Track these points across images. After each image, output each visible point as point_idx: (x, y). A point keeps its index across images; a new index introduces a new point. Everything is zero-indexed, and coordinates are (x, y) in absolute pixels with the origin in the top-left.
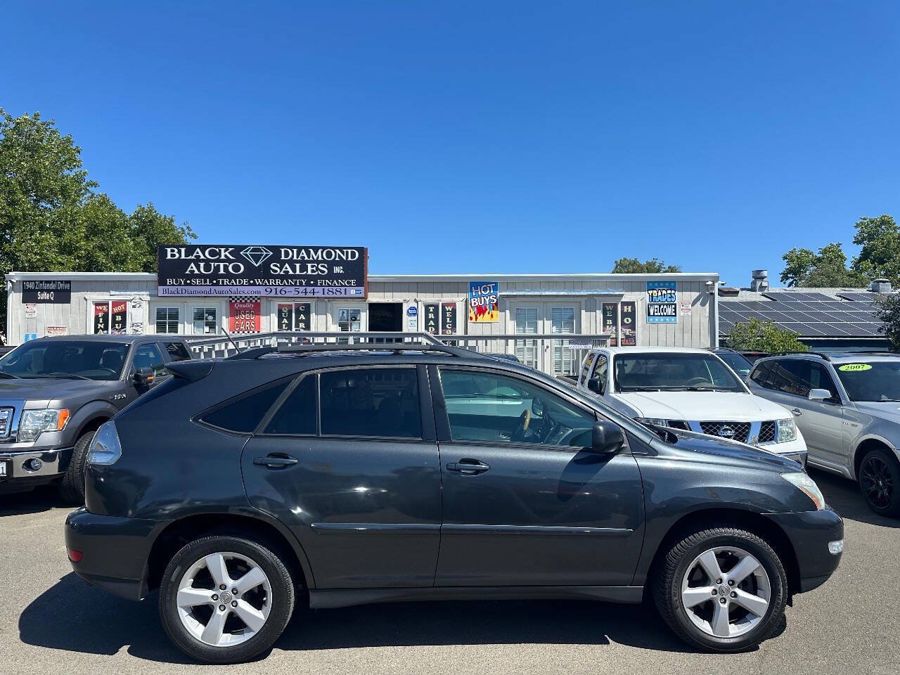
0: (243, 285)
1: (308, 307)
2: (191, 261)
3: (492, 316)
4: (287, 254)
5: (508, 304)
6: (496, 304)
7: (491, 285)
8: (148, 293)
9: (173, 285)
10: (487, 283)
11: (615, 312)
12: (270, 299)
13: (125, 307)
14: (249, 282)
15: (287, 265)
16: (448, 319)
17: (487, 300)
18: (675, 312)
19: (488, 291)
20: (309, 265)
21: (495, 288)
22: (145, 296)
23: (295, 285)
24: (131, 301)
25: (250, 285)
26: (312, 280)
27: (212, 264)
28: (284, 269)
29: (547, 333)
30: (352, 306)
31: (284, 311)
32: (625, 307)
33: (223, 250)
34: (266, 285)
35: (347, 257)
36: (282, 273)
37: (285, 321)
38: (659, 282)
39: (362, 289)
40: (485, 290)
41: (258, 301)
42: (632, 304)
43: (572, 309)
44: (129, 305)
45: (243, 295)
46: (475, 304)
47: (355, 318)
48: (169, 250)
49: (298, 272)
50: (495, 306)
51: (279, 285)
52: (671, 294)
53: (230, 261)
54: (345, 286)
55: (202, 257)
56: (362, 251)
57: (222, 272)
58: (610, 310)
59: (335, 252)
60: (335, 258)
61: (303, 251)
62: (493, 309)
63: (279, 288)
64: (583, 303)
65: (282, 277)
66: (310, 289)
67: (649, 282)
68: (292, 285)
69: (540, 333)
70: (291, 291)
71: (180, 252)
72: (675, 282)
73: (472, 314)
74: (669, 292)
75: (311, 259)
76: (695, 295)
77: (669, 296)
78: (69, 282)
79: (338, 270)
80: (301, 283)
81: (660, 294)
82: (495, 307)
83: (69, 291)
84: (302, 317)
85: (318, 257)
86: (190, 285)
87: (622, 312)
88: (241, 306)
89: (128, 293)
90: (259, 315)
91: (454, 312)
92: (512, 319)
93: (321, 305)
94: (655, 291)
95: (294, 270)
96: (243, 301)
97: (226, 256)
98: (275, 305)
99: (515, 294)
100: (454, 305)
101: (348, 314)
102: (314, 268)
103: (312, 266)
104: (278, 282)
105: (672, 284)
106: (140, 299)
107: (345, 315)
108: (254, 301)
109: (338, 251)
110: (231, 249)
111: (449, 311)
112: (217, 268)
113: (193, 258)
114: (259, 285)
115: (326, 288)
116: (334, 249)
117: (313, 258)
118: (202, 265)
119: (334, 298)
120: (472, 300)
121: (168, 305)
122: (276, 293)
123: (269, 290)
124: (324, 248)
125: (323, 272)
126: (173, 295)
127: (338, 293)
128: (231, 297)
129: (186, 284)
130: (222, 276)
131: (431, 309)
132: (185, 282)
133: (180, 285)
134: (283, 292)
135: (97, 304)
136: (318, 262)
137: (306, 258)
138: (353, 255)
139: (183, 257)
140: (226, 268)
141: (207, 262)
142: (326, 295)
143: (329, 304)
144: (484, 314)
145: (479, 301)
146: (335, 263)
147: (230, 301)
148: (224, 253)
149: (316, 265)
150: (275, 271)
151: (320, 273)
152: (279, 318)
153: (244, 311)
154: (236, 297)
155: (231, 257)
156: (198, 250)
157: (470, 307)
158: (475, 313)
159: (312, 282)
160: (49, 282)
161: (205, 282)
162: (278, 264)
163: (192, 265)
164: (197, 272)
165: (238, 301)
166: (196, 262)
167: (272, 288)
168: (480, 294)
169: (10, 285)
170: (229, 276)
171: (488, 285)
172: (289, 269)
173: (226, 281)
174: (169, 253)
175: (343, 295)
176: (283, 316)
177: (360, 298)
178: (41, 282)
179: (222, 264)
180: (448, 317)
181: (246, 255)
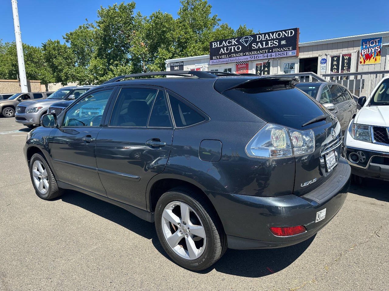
0: (241, 56)
1: (269, 63)
2: (221, 47)
3: (376, 60)
4: (259, 37)
7: (377, 40)
8: (207, 64)
9: (215, 59)
10: (374, 39)
12: (252, 61)
13: (200, 70)
15: (259, 44)
16: (345, 64)
17: (373, 50)
19: (374, 44)
20: (269, 42)
21: (380, 42)
23: (263, 53)
24: (202, 67)
25: (244, 55)
27: (229, 47)
28: (258, 46)
30: (290, 61)
31: (258, 67)
33: (233, 40)
34: (250, 55)
35: (288, 35)
36: (257, 48)
37: (259, 72)
39: (295, 51)
40: (372, 43)
41: (248, 63)
45: (242, 61)
46: (364, 53)
47: (292, 68)
48: (213, 43)
49: (264, 46)
50: (379, 53)
51: (256, 54)
53: (235, 45)
54: (287, 50)
55: (225, 45)
56: (296, 30)
57: (233, 51)
59: (282, 33)
60: (282, 36)
61: (267, 35)
62: (377, 55)
63: (256, 56)
65: (257, 50)
66: (269, 54)
68: (261, 53)
70: (261, 56)
71: (217, 44)
73: (362, 60)
75: (270, 38)
78: (183, 62)
79: (283, 42)
80: (265, 52)
83: (183, 66)
84: (266, 69)
86: (221, 58)
88: (240, 66)
89: (201, 64)
90: (248, 70)
91: (349, 59)
93: (275, 62)
95: (262, 46)
96: (242, 64)
97: (234, 43)
98: (254, 64)
100: (350, 55)
101: (288, 65)
102: (272, 43)
103: (271, 42)
104: (255, 52)
106: (205, 66)
107: (287, 66)
108: (246, 63)
109: (283, 32)
110: (236, 39)
111: (346, 59)
112: (231, 49)
113: (222, 46)
114: (247, 55)
115: (277, 53)
116: (281, 31)
117: (271, 38)
118: (225, 48)
119: (282, 58)
120: (363, 51)
121: (214, 68)
122: (254, 58)
123: (251, 57)
124: (277, 32)
125: (276, 44)
126: (215, 64)
127: (283, 55)
128: (237, 62)
129: (220, 58)
130: (233, 53)
131: (335, 59)
132: (219, 57)
133: (218, 59)
134: (257, 57)
135: (192, 70)
136: (274, 40)
137: (268, 39)
138: (291, 33)
139: (218, 46)
140: (234, 48)
141: (227, 46)
142: (277, 57)
143: (279, 61)
144: (370, 59)
145: (367, 51)
146: (282, 39)
147: (237, 64)
148: (234, 42)
149: (273, 41)
150: (254, 47)
151: (274, 45)
152: (256, 70)
153: (242, 68)
154: (239, 62)
155: (236, 43)
156: (224, 42)
157: (361, 55)
158: (364, 59)
159: (271, 51)
160: (177, 63)
161: (227, 56)
162: (255, 44)
163: (222, 49)
164: (223, 52)
165: (240, 64)
166: (223, 47)
167: (253, 56)
168: (368, 46)
169: (166, 65)
170: (235, 52)
171: (375, 40)
172: (260, 45)
173: (234, 55)
174: (213, 45)
175: (285, 56)
176: (258, 69)
177: (294, 56)
178: (175, 63)
179: (233, 47)
180: (345, 63)
181: (242, 41)
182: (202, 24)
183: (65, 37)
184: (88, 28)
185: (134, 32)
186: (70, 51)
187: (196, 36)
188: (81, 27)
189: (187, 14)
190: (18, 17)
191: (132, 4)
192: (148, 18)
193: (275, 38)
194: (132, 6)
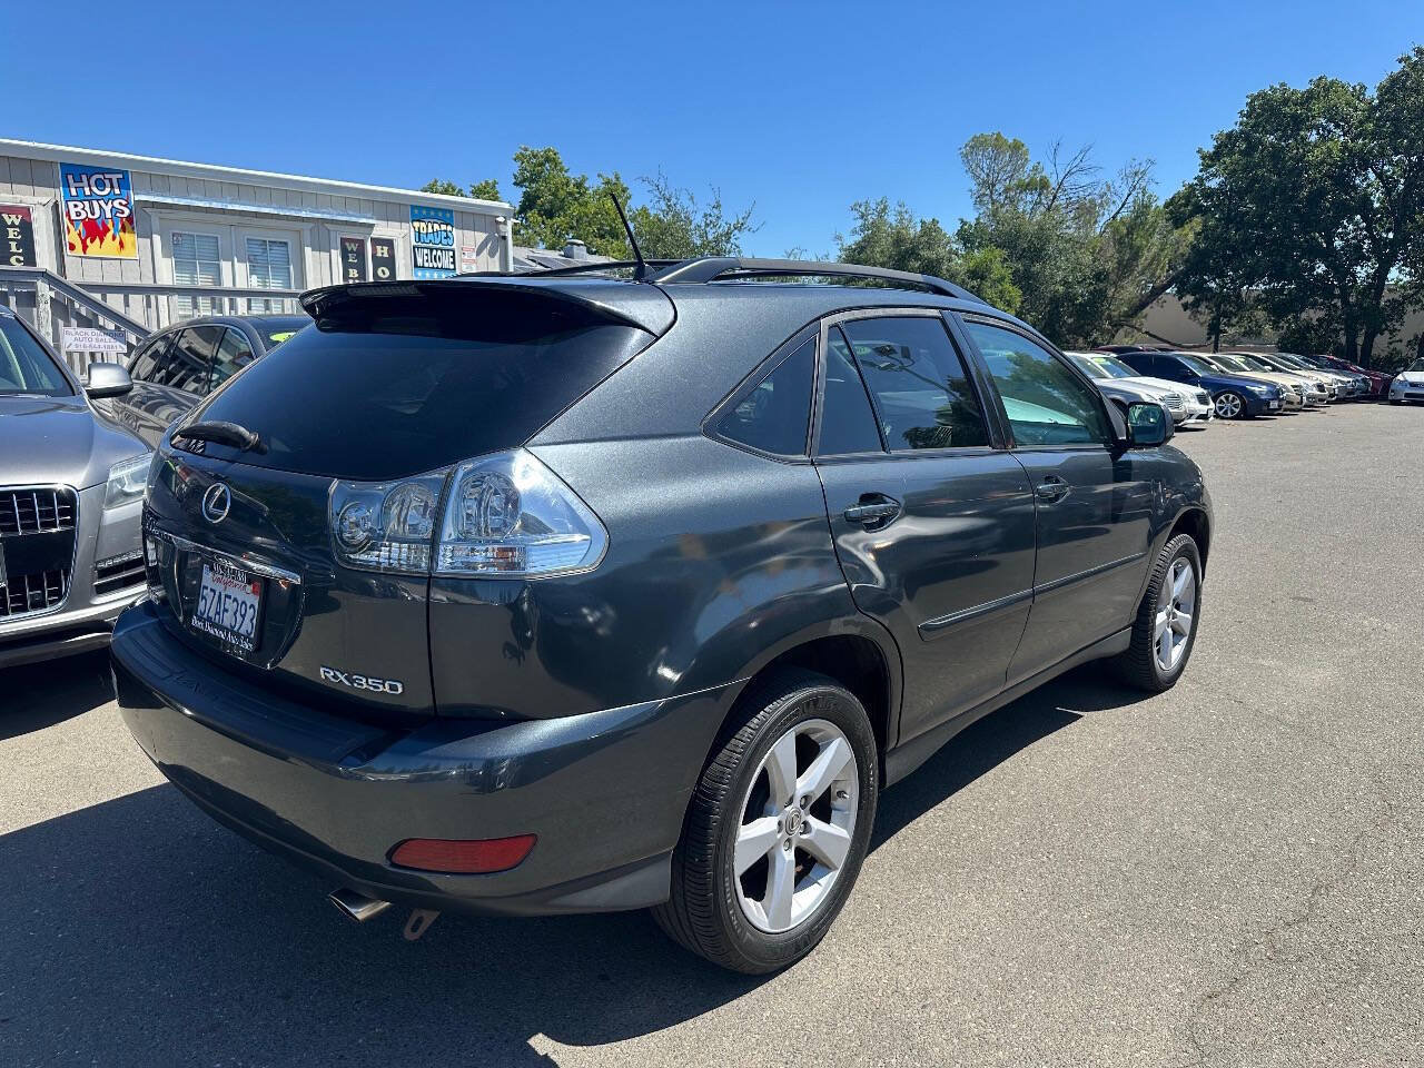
3: (122, 245)
5: (156, 224)
6: (130, 219)
7: (115, 177)
10: (103, 171)
11: (361, 254)
16: (13, 244)
17: (108, 209)
18: (454, 263)
19: (108, 190)
21: (124, 184)
29: (241, 285)
32: (379, 248)
38: (428, 209)
40: (100, 184)
42: (389, 243)
43: (286, 243)
46: (78, 214)
50: (129, 223)
52: (446, 231)
58: (352, 251)
62: (124, 229)
64: (307, 234)
67: (413, 207)
69: (227, 284)
72: (450, 212)
73: (73, 236)
74: (444, 227)
76: (481, 236)
77: (444, 234)
81: (430, 230)
82: (127, 224)
87: (374, 256)
91: (26, 228)
92: (165, 255)
94: (423, 224)
99: (169, 201)
100: (26, 212)
105: (448, 215)
111: (13, 225)
120: (71, 204)
144: (102, 241)
145: (87, 209)
157: (66, 220)
158: (79, 235)
168: (88, 193)
171: (107, 176)
180: (12, 240)
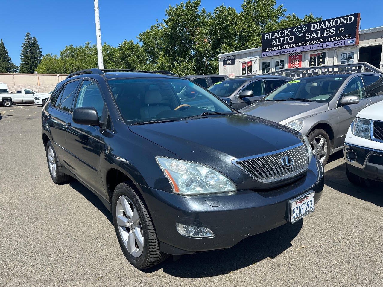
0: (294, 47)
1: (324, 54)
2: (274, 39)
4: (314, 26)
8: (259, 56)
9: (267, 51)
12: (306, 52)
13: (251, 63)
14: (296, 45)
15: (314, 33)
20: (325, 31)
22: (258, 58)
23: (318, 43)
24: (253, 61)
25: (297, 46)
26: (326, 39)
27: (281, 39)
28: (312, 36)
30: (348, 51)
31: (312, 58)
33: (286, 31)
34: (304, 45)
35: (347, 22)
36: (311, 38)
37: (313, 63)
39: (354, 39)
41: (301, 54)
44: (253, 62)
45: (294, 52)
47: (350, 57)
48: (265, 35)
49: (319, 36)
51: (310, 45)
53: (288, 36)
54: (345, 39)
55: (278, 36)
56: (356, 16)
57: (285, 42)
59: (340, 20)
60: (340, 23)
61: (323, 23)
63: (309, 46)
65: (311, 40)
66: (325, 44)
68: (316, 43)
70: (315, 47)
71: (269, 36)
75: (327, 27)
78: (235, 56)
79: (341, 30)
80: (320, 41)
83: (235, 59)
84: (321, 60)
85: (330, 25)
86: (273, 50)
88: (293, 58)
89: (252, 57)
90: (301, 61)
93: (331, 52)
95: (317, 35)
96: (295, 55)
97: (287, 34)
98: (308, 55)
101: (346, 55)
102: (328, 32)
104: (309, 43)
106: (256, 59)
107: (345, 56)
108: (299, 54)
109: (342, 19)
110: (289, 30)
112: (283, 40)
113: (274, 37)
114: (301, 46)
115: (334, 42)
116: (339, 18)
117: (327, 26)
118: (277, 40)
119: (339, 47)
121: (266, 61)
122: (308, 49)
123: (305, 48)
124: (334, 19)
125: (333, 33)
126: (267, 56)
128: (289, 54)
129: (272, 50)
133: (269, 51)
134: (311, 48)
135: (243, 64)
136: (330, 28)
137: (324, 27)
138: (351, 19)
139: (270, 38)
140: (287, 39)
141: (280, 37)
142: (333, 46)
143: (336, 51)
146: (340, 27)
147: (289, 56)
148: (286, 32)
149: (329, 30)
150: (308, 37)
151: (331, 34)
152: (310, 62)
153: (295, 60)
154: (292, 53)
155: (289, 34)
156: (276, 33)
159: (326, 40)
160: (229, 57)
161: (279, 48)
162: (310, 33)
163: (274, 41)
164: (275, 44)
165: (292, 55)
166: (275, 39)
167: (306, 46)
169: (219, 59)
170: (288, 43)
172: (315, 35)
173: (287, 46)
174: (266, 37)
175: (343, 45)
176: (312, 61)
177: (354, 45)
178: (227, 57)
179: (285, 38)
181: (296, 31)
182: (266, 16)
183: (139, 37)
184: (158, 27)
185: (198, 28)
186: (141, 50)
187: (259, 29)
188: (152, 27)
189: (250, 7)
190: (99, 22)
191: (197, 2)
192: (212, 14)
193: (331, 25)
194: (198, 4)
